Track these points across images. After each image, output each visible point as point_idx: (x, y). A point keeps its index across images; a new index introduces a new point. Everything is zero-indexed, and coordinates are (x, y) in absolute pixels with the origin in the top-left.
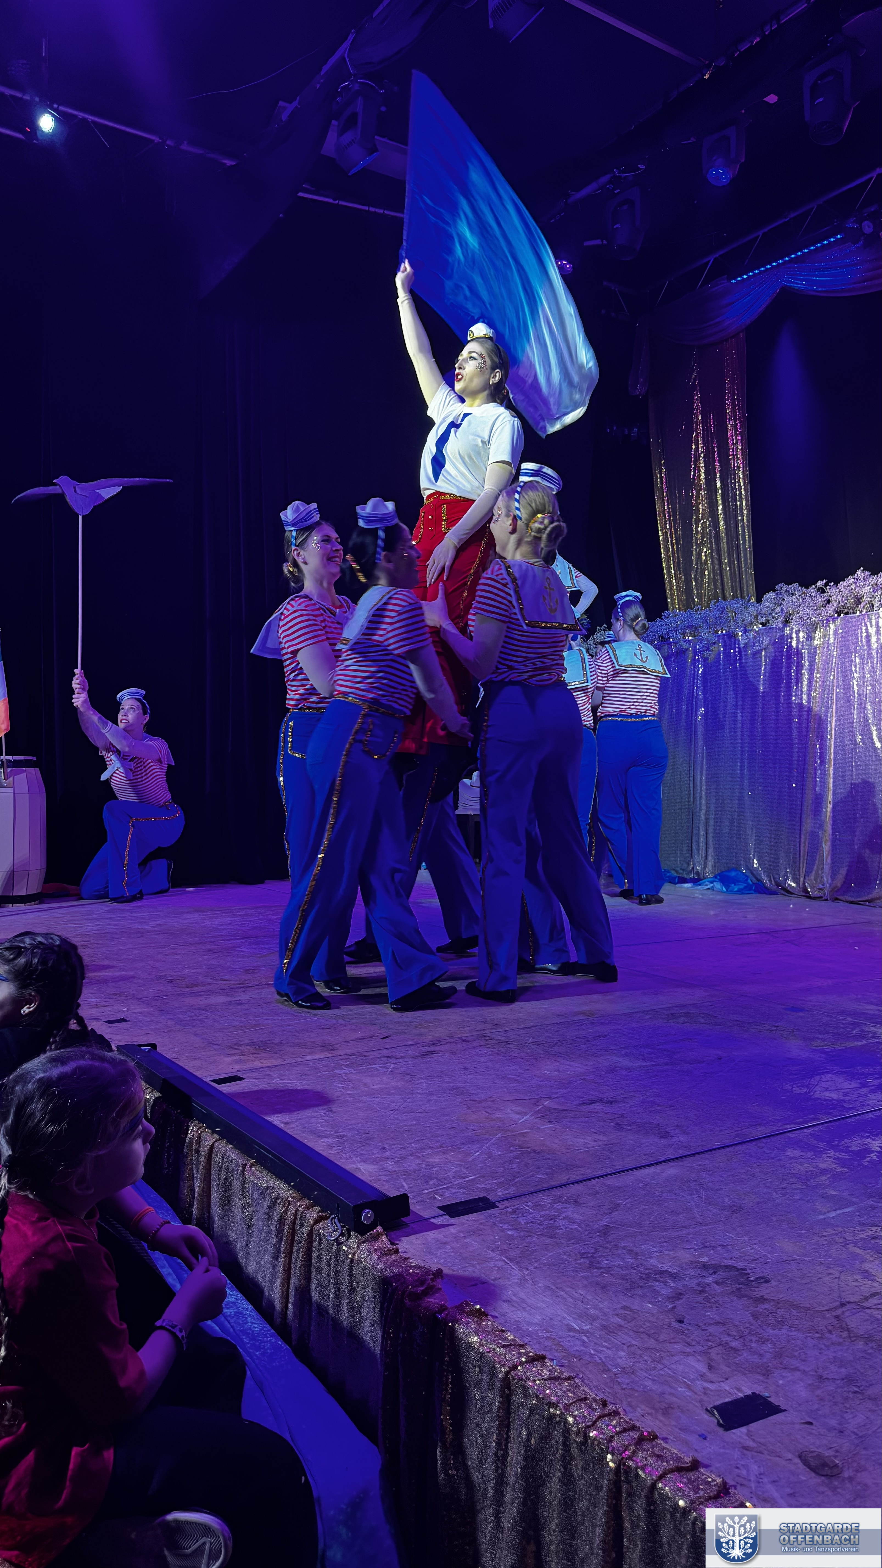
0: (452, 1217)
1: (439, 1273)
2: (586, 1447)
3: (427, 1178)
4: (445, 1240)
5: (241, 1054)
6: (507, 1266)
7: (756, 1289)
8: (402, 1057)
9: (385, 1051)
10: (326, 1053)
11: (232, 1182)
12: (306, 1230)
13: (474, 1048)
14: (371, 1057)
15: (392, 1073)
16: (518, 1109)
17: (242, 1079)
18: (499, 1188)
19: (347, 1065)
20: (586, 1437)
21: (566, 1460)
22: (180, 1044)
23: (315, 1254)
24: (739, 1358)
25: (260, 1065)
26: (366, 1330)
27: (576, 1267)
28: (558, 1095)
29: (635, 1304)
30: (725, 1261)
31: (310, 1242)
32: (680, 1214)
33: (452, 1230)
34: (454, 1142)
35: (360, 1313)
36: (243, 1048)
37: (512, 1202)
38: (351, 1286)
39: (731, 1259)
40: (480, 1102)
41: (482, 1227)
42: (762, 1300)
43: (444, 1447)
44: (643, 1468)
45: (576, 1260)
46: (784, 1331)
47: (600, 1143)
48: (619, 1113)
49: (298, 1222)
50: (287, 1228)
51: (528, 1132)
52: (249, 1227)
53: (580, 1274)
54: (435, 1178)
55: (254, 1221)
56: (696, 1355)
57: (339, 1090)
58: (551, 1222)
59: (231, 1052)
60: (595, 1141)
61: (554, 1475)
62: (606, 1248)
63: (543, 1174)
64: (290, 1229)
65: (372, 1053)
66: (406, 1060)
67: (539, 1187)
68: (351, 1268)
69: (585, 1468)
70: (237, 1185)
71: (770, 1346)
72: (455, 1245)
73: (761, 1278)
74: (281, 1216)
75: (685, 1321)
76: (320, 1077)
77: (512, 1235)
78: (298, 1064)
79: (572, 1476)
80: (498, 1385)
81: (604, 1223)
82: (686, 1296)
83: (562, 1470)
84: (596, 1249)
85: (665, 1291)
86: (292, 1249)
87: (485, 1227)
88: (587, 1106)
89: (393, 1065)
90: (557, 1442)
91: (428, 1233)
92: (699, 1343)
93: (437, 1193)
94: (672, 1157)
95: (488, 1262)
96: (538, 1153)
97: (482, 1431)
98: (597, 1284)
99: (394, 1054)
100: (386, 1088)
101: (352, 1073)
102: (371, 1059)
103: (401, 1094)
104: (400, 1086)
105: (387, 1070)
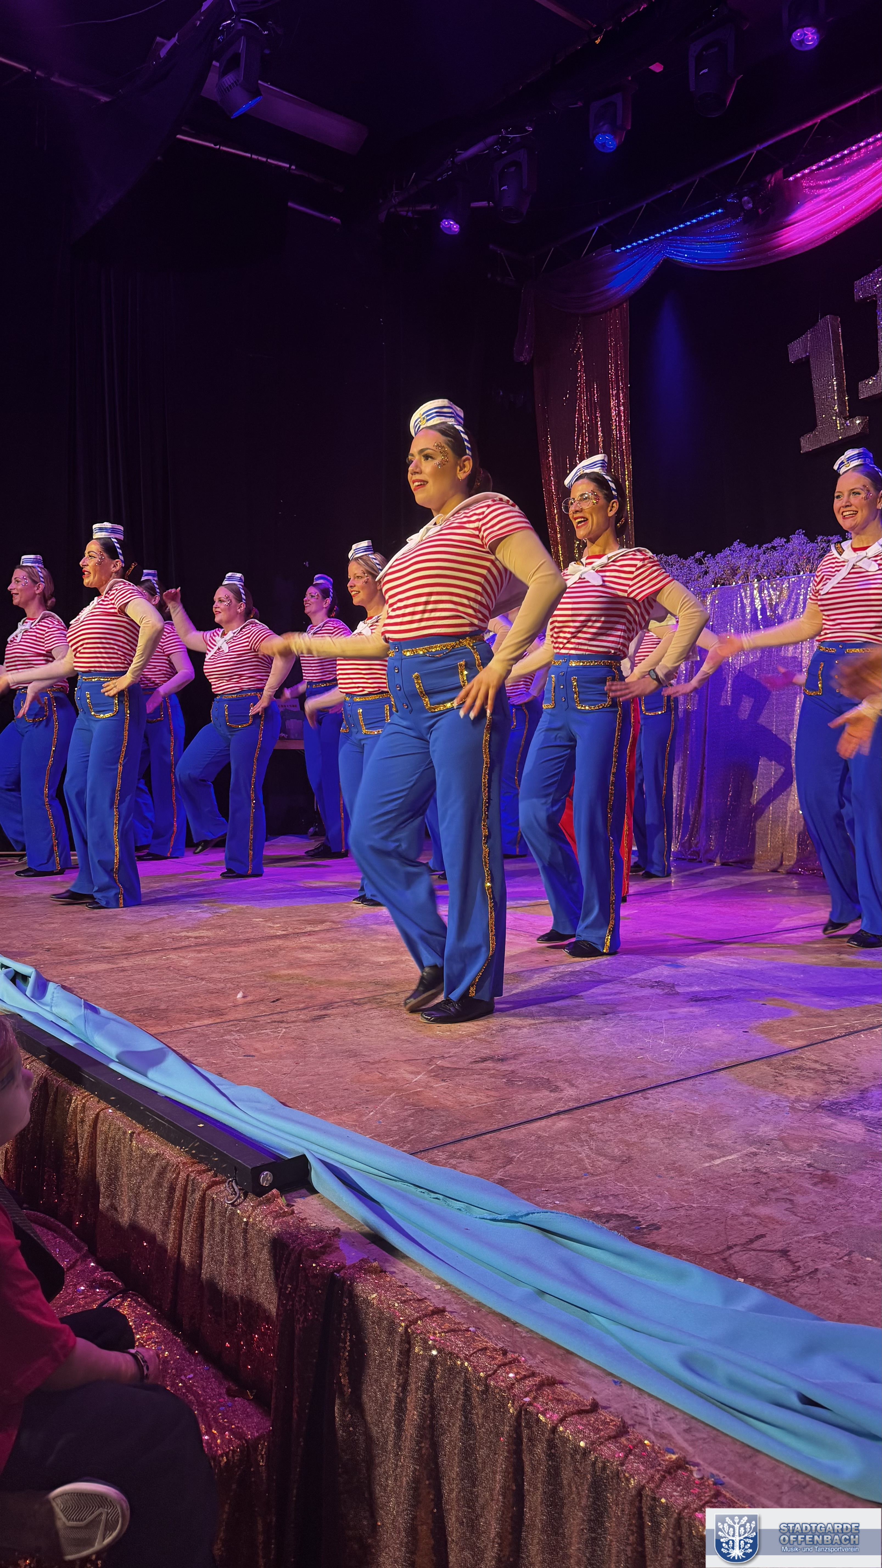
1: (337, 1232)
2: (487, 1396)
8: (293, 1022)
10: (214, 1018)
11: (119, 1150)
12: (198, 1195)
13: (366, 1011)
15: (283, 1037)
16: (412, 1069)
19: (237, 1030)
20: (487, 1386)
21: (467, 1411)
23: (208, 1220)
26: (261, 1293)
28: (451, 1054)
30: (618, 1210)
31: (202, 1209)
32: (571, 1165)
34: (348, 1103)
35: (255, 1276)
38: (246, 1249)
39: (623, 1207)
40: (373, 1064)
43: (344, 1405)
44: (544, 1414)
47: (492, 1099)
48: (510, 1069)
49: (189, 1188)
50: (177, 1194)
51: (422, 1091)
52: (137, 1195)
55: (143, 1189)
57: (229, 1055)
60: (488, 1097)
61: (454, 1425)
63: (437, 1130)
64: (181, 1195)
66: (298, 1024)
68: (245, 1231)
69: (485, 1417)
70: (124, 1153)
73: (653, 1225)
74: (172, 1184)
76: (209, 1043)
78: (186, 1030)
79: (473, 1425)
80: (398, 1339)
83: (463, 1419)
86: (183, 1215)
88: (479, 1064)
89: (284, 1030)
90: (458, 1392)
94: (562, 1109)
96: (433, 1110)
97: (381, 1386)
99: (285, 1019)
100: (277, 1053)
101: (242, 1039)
102: (262, 1025)
103: (293, 1058)
104: (292, 1050)
105: (277, 1035)
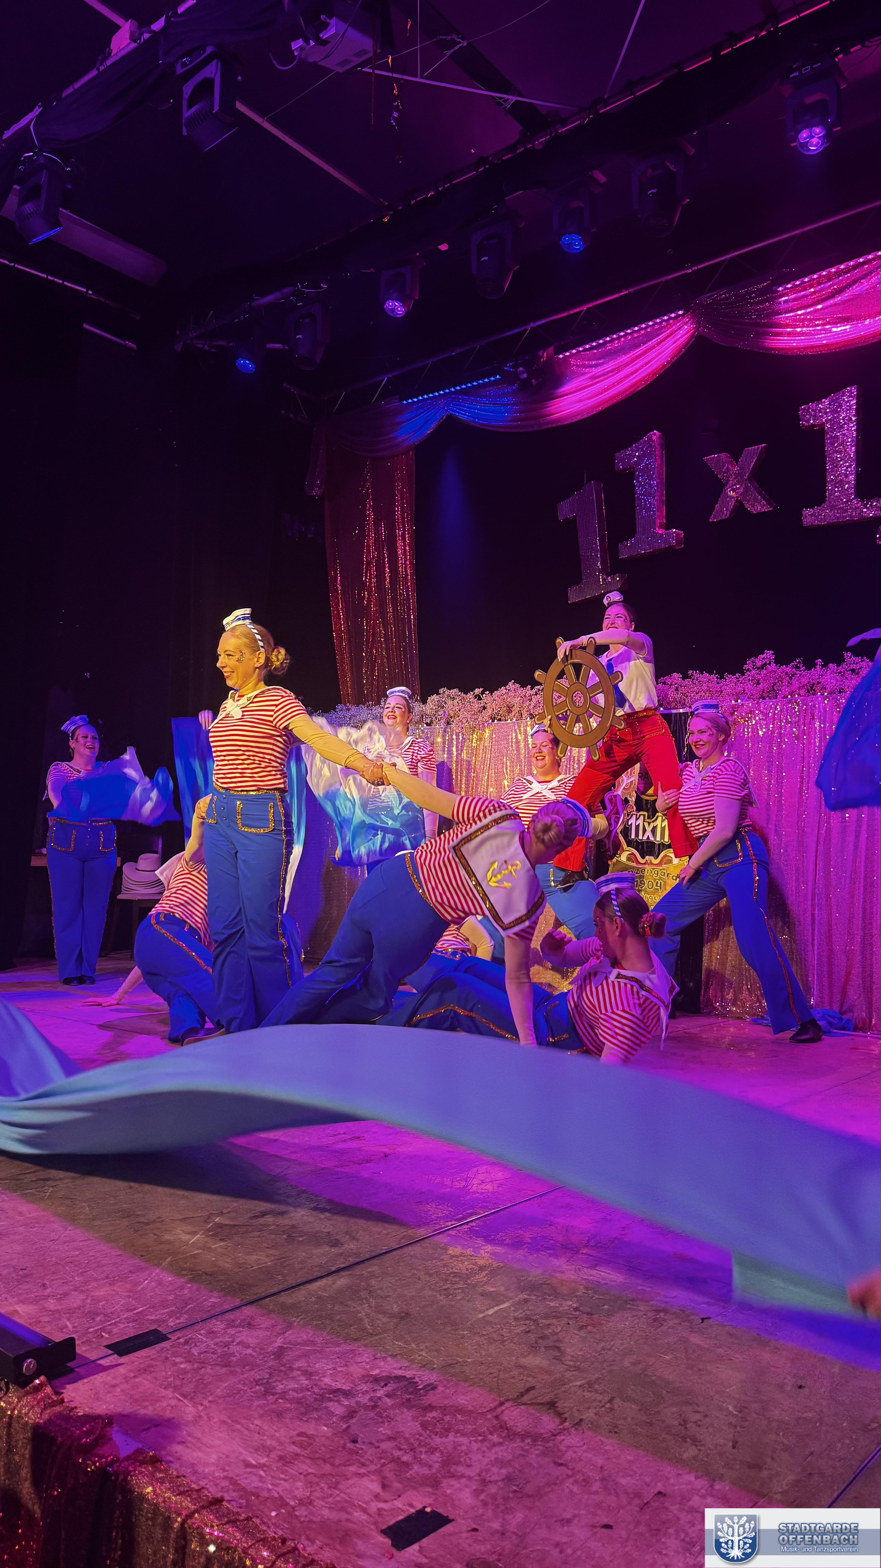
0: (121, 1354)
1: (108, 1418)
3: (93, 1315)
4: (114, 1382)
6: (181, 1403)
7: (424, 1398)
9: (42, 1173)
14: (27, 1181)
15: (50, 1197)
16: (189, 1228)
18: (170, 1317)
24: (411, 1472)
26: (24, 1492)
27: (251, 1396)
28: (229, 1210)
29: (310, 1428)
30: (396, 1372)
32: (351, 1326)
33: (122, 1370)
34: (121, 1271)
37: (185, 1332)
39: (401, 1368)
40: (147, 1224)
41: (154, 1363)
42: (430, 1408)
45: (251, 1388)
46: (451, 1437)
47: (272, 1258)
48: (290, 1223)
51: (199, 1253)
53: (256, 1403)
54: (101, 1313)
56: (371, 1475)
58: (225, 1349)
60: (268, 1256)
62: (281, 1371)
63: (216, 1298)
65: (28, 1176)
67: (213, 1313)
68: (9, 1425)
71: (438, 1455)
72: (125, 1386)
73: (429, 1385)
75: (359, 1440)
77: (185, 1369)
80: (173, 1536)
81: (277, 1344)
82: (360, 1413)
84: (271, 1374)
85: (339, 1410)
87: (158, 1363)
88: (258, 1220)
89: (51, 1189)
91: (96, 1376)
92: (372, 1462)
93: (103, 1329)
94: (342, 1266)
95: (161, 1401)
96: (211, 1275)
98: (273, 1411)
104: (60, 1212)
105: (44, 1195)
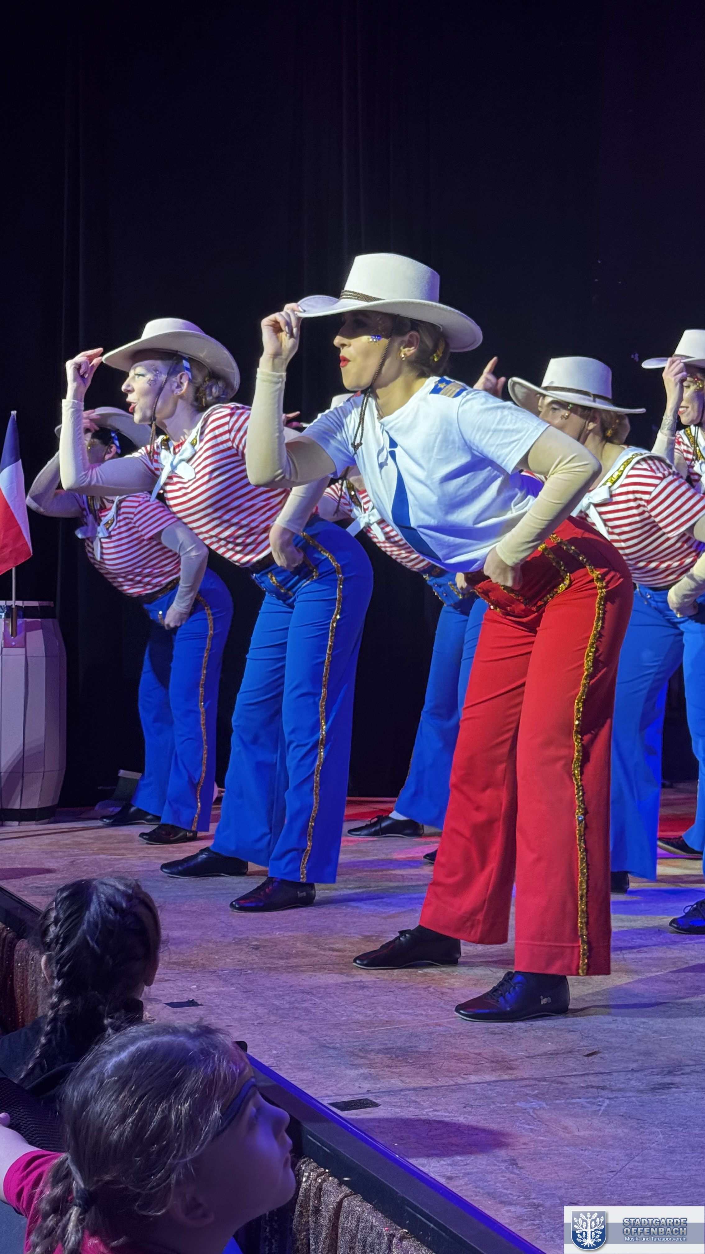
5: (371, 1066)
8: (620, 1090)
9: (592, 1078)
10: (499, 1073)
14: (571, 1086)
15: (606, 1113)
17: (376, 1105)
19: (536, 1095)
22: (279, 1044)
25: (401, 1085)
36: (372, 1056)
57: (526, 1133)
59: (356, 1062)
65: (573, 1079)
66: (628, 1094)
76: (494, 1111)
78: (458, 1088)
89: (607, 1102)
99: (607, 1084)
100: (599, 1137)
101: (544, 1109)
102: (572, 1089)
103: (624, 1148)
104: (622, 1135)
105: (599, 1108)
